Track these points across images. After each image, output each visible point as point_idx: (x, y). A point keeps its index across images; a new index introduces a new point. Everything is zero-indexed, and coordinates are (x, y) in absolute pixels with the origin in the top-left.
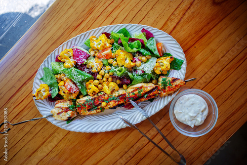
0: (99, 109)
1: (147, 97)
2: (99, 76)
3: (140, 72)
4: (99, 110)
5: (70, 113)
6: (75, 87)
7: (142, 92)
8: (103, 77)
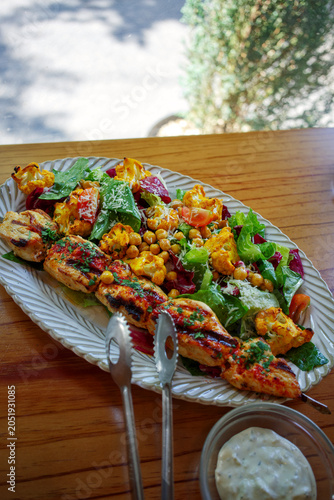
0: (89, 277)
1: (199, 339)
2: (149, 234)
3: (229, 289)
4: (86, 281)
5: (35, 236)
6: (94, 209)
7: (198, 322)
8: (156, 241)
